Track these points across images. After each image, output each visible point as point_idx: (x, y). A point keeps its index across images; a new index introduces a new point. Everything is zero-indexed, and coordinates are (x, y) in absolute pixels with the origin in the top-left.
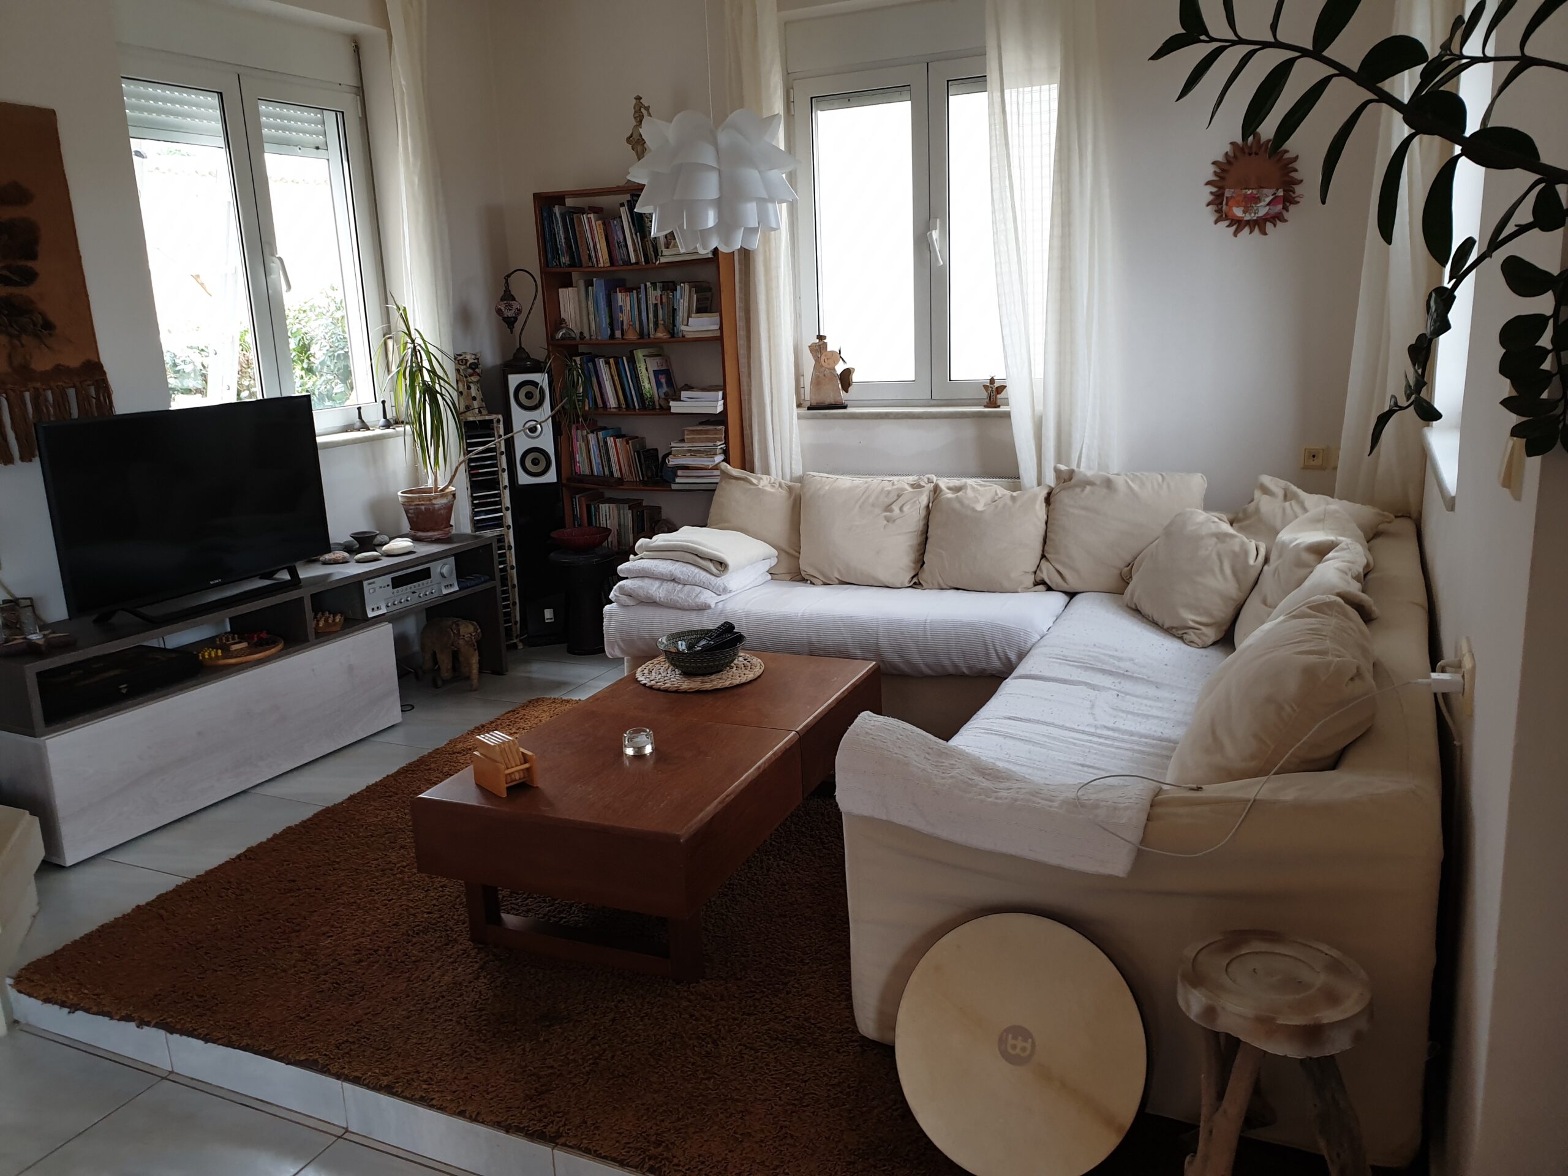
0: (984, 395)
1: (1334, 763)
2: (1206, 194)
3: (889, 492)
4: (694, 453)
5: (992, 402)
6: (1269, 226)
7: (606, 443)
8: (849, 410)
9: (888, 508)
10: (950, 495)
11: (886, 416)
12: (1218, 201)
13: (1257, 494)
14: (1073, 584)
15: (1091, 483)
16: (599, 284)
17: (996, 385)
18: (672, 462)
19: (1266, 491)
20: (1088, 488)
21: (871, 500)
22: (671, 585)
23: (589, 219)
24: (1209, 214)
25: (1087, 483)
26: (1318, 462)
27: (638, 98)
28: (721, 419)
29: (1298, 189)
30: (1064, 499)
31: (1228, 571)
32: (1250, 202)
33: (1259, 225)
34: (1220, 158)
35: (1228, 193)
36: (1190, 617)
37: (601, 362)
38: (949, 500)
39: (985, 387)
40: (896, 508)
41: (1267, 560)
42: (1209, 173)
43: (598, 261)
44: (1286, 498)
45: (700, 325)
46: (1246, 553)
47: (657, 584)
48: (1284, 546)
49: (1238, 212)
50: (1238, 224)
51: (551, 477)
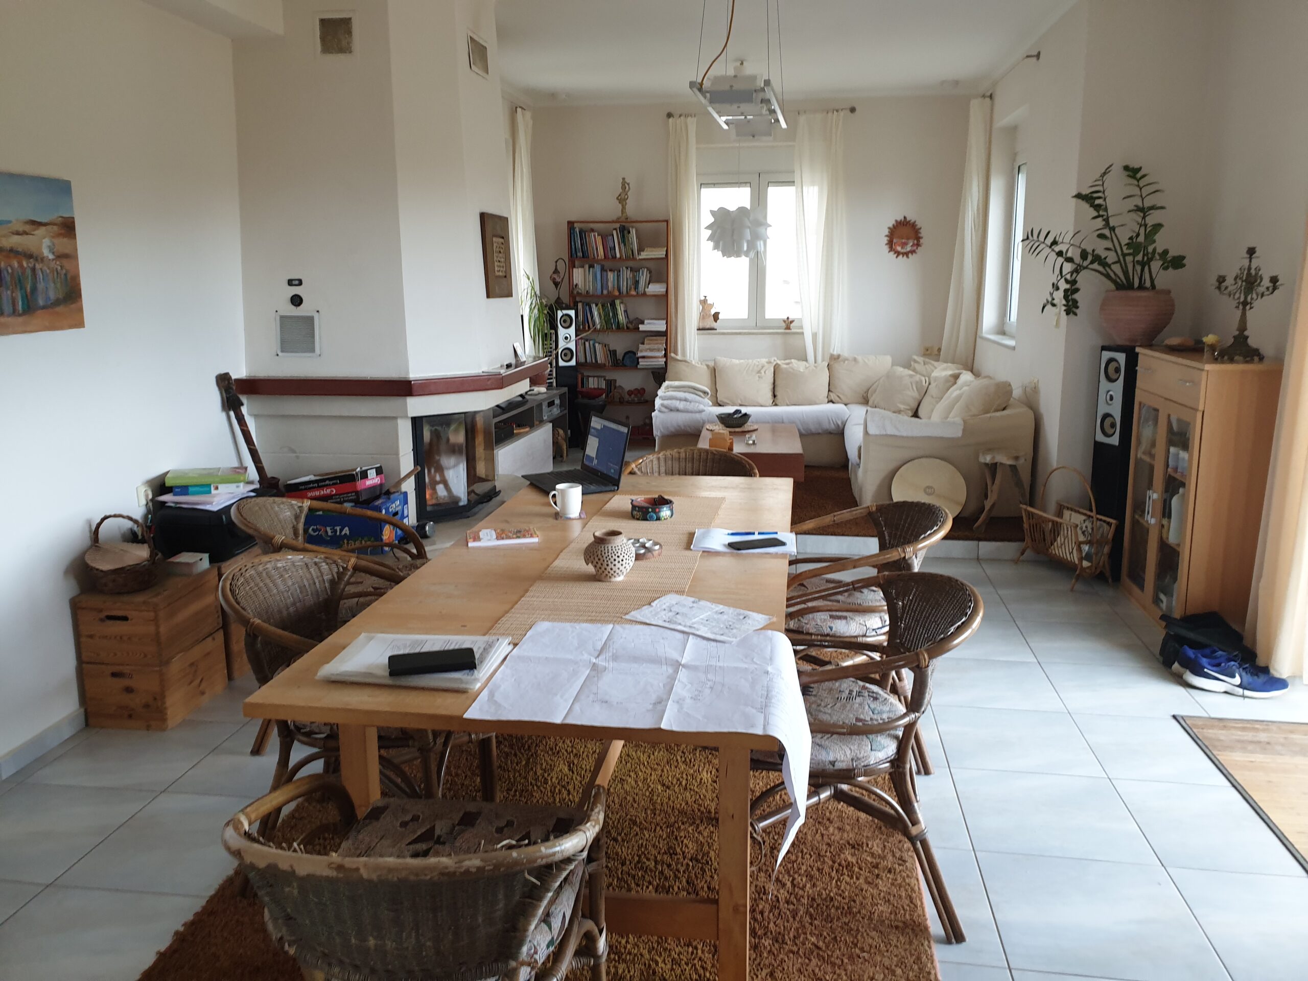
0: (784, 325)
1: (1004, 409)
2: (885, 240)
3: (758, 366)
4: (651, 350)
5: (788, 328)
6: (910, 255)
7: (594, 347)
8: (718, 331)
9: (759, 372)
10: (785, 366)
11: (740, 334)
12: (890, 244)
13: (912, 363)
14: (846, 401)
15: (847, 359)
16: (598, 268)
17: (790, 320)
18: (640, 354)
19: (915, 361)
20: (846, 362)
21: (751, 369)
22: (685, 402)
23: (595, 236)
24: (886, 248)
25: (846, 359)
26: (928, 352)
27: (624, 179)
28: (664, 334)
29: (921, 241)
30: (837, 366)
31: (915, 388)
32: (904, 245)
33: (906, 254)
34: (891, 226)
35: (895, 241)
36: (902, 407)
37: (594, 306)
38: (786, 368)
39: (784, 321)
40: (763, 372)
41: (929, 384)
42: (887, 232)
43: (598, 256)
44: (924, 364)
45: (656, 288)
46: (921, 381)
47: (678, 402)
48: (936, 379)
49: (899, 249)
50: (898, 254)
51: (573, 363)
